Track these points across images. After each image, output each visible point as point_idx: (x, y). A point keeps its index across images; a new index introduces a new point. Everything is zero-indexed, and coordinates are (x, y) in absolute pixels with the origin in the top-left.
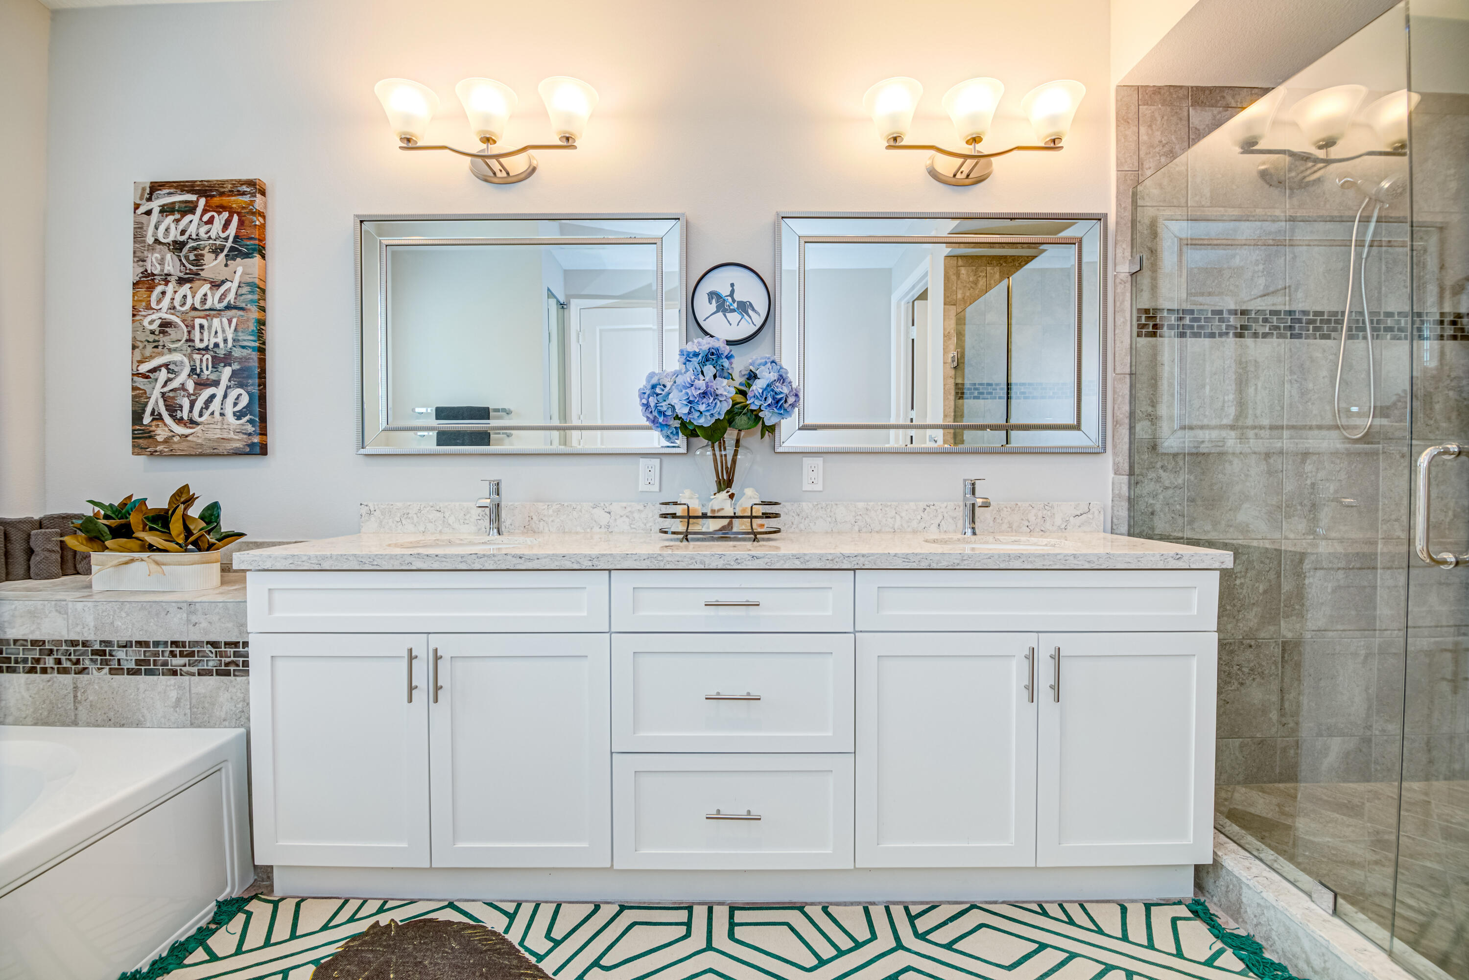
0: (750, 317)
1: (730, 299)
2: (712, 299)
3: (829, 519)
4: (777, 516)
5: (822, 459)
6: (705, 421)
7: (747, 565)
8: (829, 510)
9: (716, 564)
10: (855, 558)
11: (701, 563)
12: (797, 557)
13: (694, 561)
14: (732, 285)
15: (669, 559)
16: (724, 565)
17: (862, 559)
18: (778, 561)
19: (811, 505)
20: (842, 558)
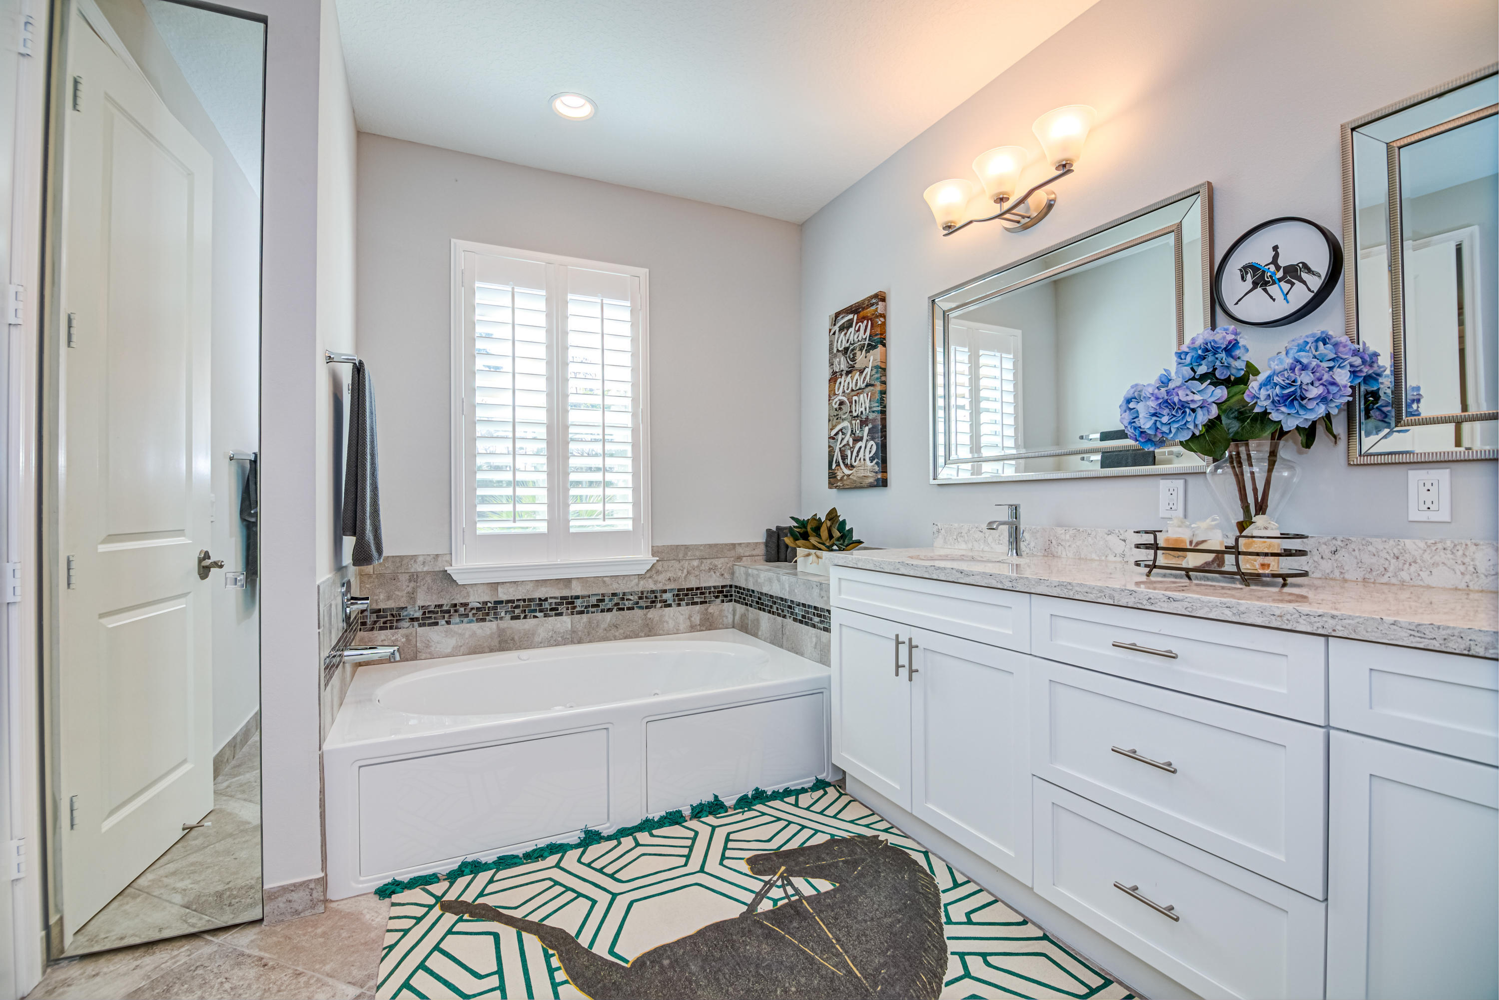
0: (1304, 282)
1: (1272, 268)
2: (1247, 273)
3: (1462, 568)
4: (1301, 553)
5: (1448, 470)
7: (1161, 607)
8: (1460, 553)
9: (1127, 600)
10: (1317, 619)
11: (1111, 597)
12: (1228, 605)
13: (1102, 594)
14: (1275, 248)
15: (1078, 589)
16: (1135, 603)
17: (1332, 622)
18: (1201, 608)
19: (1422, 545)
20: (1297, 615)
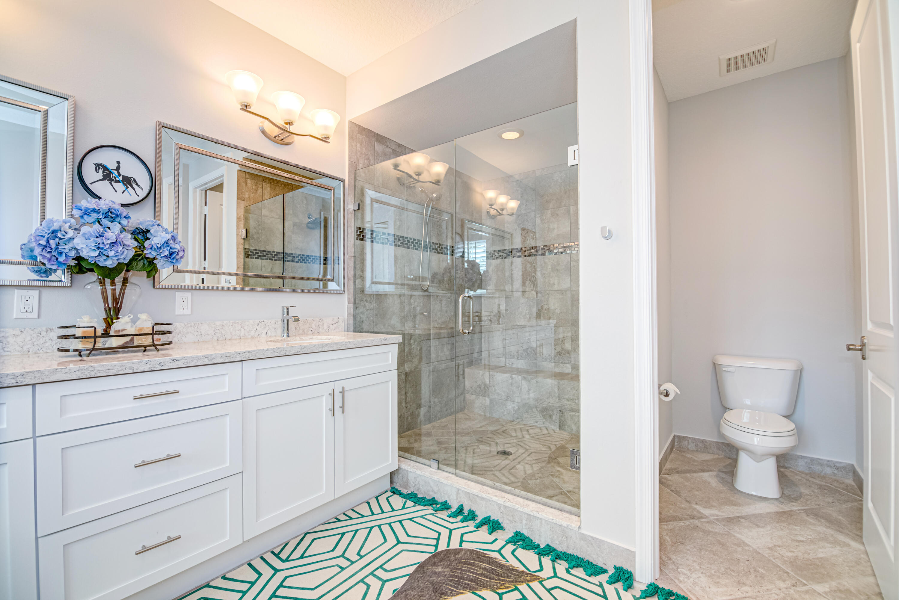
0: (134, 189)
1: (116, 172)
2: (99, 169)
3: (197, 333)
4: (169, 332)
5: (190, 293)
6: (110, 263)
7: (168, 366)
8: (196, 327)
9: (144, 368)
10: (243, 354)
11: (130, 369)
12: (206, 356)
13: (123, 368)
14: (118, 163)
15: (100, 369)
16: (150, 368)
17: (248, 354)
18: (192, 361)
19: (183, 325)
20: (236, 354)
